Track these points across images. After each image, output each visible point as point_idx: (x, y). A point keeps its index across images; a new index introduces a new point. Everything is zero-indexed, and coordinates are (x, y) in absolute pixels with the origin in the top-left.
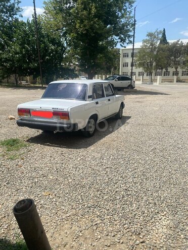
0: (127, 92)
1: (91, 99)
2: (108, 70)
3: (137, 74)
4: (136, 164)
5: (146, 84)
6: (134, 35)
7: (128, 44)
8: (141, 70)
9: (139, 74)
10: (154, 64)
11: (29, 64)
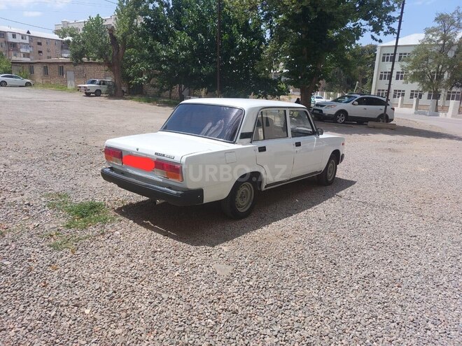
0: (374, 127)
1: (249, 140)
2: (349, 84)
3: (408, 94)
4: (300, 314)
5: (424, 114)
6: (400, 18)
7: (386, 33)
8: (416, 86)
9: (412, 95)
10: (446, 76)
11: (200, 69)
